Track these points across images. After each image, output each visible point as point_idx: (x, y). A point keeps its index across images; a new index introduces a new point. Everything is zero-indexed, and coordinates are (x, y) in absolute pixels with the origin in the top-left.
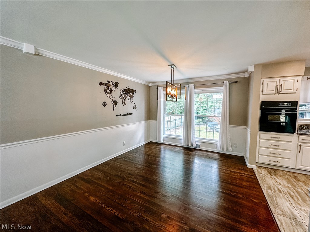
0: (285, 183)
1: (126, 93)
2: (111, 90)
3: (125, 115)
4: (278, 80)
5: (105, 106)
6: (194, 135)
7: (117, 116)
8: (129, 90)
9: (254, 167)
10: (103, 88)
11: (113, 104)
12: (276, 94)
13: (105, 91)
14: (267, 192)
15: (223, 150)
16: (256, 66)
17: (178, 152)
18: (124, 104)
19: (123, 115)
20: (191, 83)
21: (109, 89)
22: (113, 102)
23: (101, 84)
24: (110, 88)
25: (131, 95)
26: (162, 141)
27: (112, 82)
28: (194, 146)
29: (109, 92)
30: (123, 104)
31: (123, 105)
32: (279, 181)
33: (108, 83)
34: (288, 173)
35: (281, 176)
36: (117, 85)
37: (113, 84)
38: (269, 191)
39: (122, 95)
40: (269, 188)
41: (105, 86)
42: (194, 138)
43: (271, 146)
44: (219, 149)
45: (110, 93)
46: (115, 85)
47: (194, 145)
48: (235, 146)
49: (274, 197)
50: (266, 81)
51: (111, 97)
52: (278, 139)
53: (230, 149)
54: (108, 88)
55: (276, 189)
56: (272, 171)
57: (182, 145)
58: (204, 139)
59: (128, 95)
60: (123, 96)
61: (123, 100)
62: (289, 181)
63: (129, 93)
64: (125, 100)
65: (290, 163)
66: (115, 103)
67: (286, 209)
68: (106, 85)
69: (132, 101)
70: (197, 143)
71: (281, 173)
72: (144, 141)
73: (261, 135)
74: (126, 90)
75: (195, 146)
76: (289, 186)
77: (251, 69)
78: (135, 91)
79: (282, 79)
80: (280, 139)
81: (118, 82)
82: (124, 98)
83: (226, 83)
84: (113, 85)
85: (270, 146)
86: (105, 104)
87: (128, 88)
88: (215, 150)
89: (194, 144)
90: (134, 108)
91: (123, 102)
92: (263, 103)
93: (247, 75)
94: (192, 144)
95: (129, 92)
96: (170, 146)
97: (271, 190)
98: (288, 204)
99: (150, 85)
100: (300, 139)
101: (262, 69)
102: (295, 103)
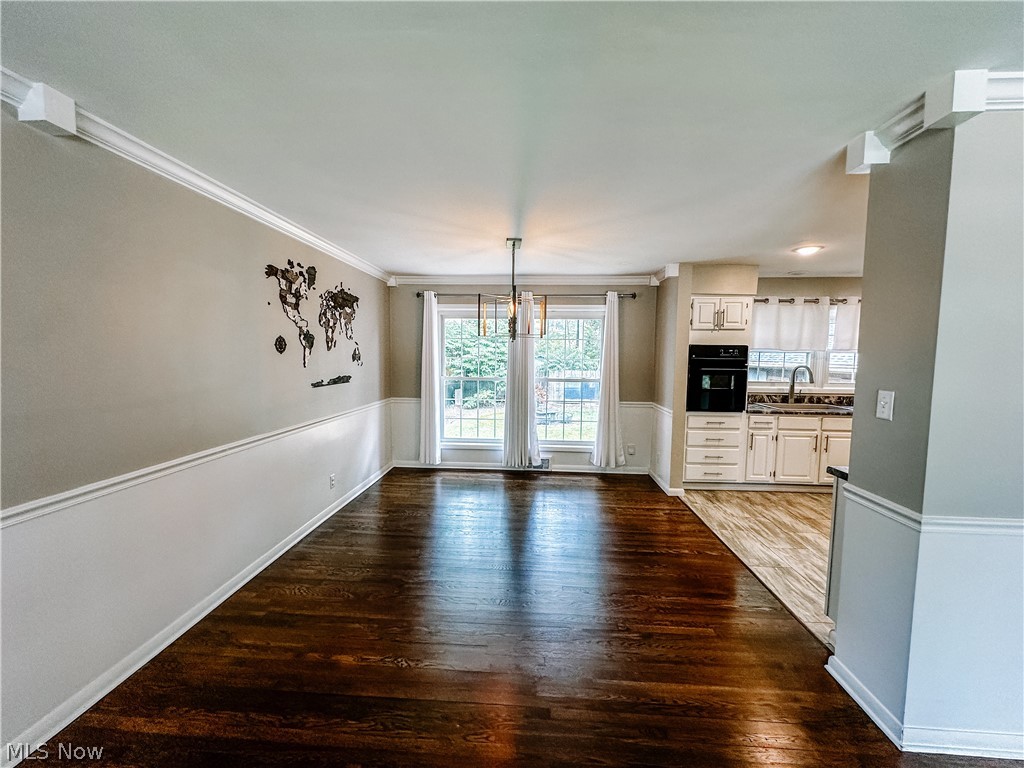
0: (737, 511)
1: (335, 308)
2: (297, 296)
3: (335, 381)
4: (716, 300)
5: (281, 352)
6: (535, 433)
7: (315, 385)
8: (343, 298)
9: (679, 492)
10: (274, 285)
11: (304, 342)
12: (714, 330)
13: (281, 295)
14: (722, 534)
15: (608, 464)
16: (682, 265)
17: (493, 487)
18: (330, 343)
19: (329, 384)
20: (527, 288)
21: (293, 292)
22: (302, 336)
23: (271, 271)
24: (294, 287)
25: (347, 314)
26: (438, 463)
27: (299, 265)
28: (534, 464)
29: (293, 300)
30: (328, 343)
31: (329, 348)
32: (729, 511)
33: (288, 267)
34: (736, 494)
35: (728, 501)
36: (311, 276)
37: (301, 273)
38: (724, 531)
39: (325, 314)
40: (721, 526)
41: (283, 277)
42: (535, 443)
43: (709, 443)
44: (597, 464)
45: (296, 306)
46: (306, 276)
47: (537, 462)
48: (631, 451)
49: (736, 539)
50: (697, 300)
51: (298, 319)
52: (718, 426)
53: (622, 459)
54: (290, 288)
55: (731, 525)
56: (710, 495)
57: (501, 465)
58: (558, 442)
59: (340, 314)
60: (329, 315)
61: (327, 332)
62: (743, 508)
63: (342, 307)
64: (333, 332)
65: (735, 474)
66: (309, 339)
67: (762, 555)
68: (284, 273)
69: (349, 333)
70: (544, 456)
71: (723, 496)
72: (378, 467)
73: (691, 418)
74: (333, 297)
75: (539, 463)
76: (747, 515)
77: (672, 271)
78: (357, 299)
79: (725, 299)
80: (722, 426)
81: (313, 268)
82: (331, 324)
83: (612, 296)
84: (304, 276)
85: (705, 443)
86: (281, 345)
87: (339, 289)
88: (588, 467)
89: (537, 458)
90: (354, 359)
91: (327, 337)
92: (694, 349)
93: (655, 282)
94: (530, 460)
95: (342, 301)
96: (466, 474)
97: (726, 529)
98: (758, 544)
99: (392, 282)
100: (752, 422)
101: (693, 274)
102: (743, 351)
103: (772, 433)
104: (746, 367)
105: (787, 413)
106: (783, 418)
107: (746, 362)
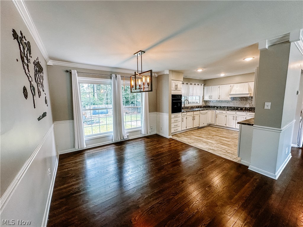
1: (38, 72)
2: (27, 59)
3: (43, 116)
5: (26, 98)
6: (124, 127)
8: (39, 67)
9: (171, 137)
11: (33, 92)
12: (175, 90)
13: (21, 56)
15: (147, 133)
16: (170, 71)
21: (26, 56)
22: (32, 87)
23: (15, 35)
24: (26, 52)
25: (42, 77)
27: (24, 37)
30: (39, 93)
31: (39, 96)
36: (29, 48)
37: (26, 44)
39: (36, 75)
41: (21, 42)
42: (125, 130)
44: (144, 133)
45: (28, 66)
47: (125, 137)
51: (29, 76)
54: (24, 52)
56: (176, 136)
59: (40, 76)
60: (38, 76)
61: (38, 86)
63: (40, 72)
65: (179, 129)
68: (21, 40)
69: (43, 88)
70: (127, 134)
73: (172, 115)
74: (37, 65)
77: (167, 72)
78: (43, 69)
79: (177, 82)
81: (29, 43)
82: (39, 81)
84: (27, 46)
85: (174, 122)
87: (38, 61)
88: (140, 135)
89: (125, 135)
90: (46, 103)
91: (38, 89)
92: (172, 96)
93: (156, 75)
99: (50, 63)
100: (183, 115)
101: (172, 74)
102: (181, 96)
103: (186, 117)
104: (182, 100)
105: (189, 111)
106: (188, 113)
107: (181, 99)
